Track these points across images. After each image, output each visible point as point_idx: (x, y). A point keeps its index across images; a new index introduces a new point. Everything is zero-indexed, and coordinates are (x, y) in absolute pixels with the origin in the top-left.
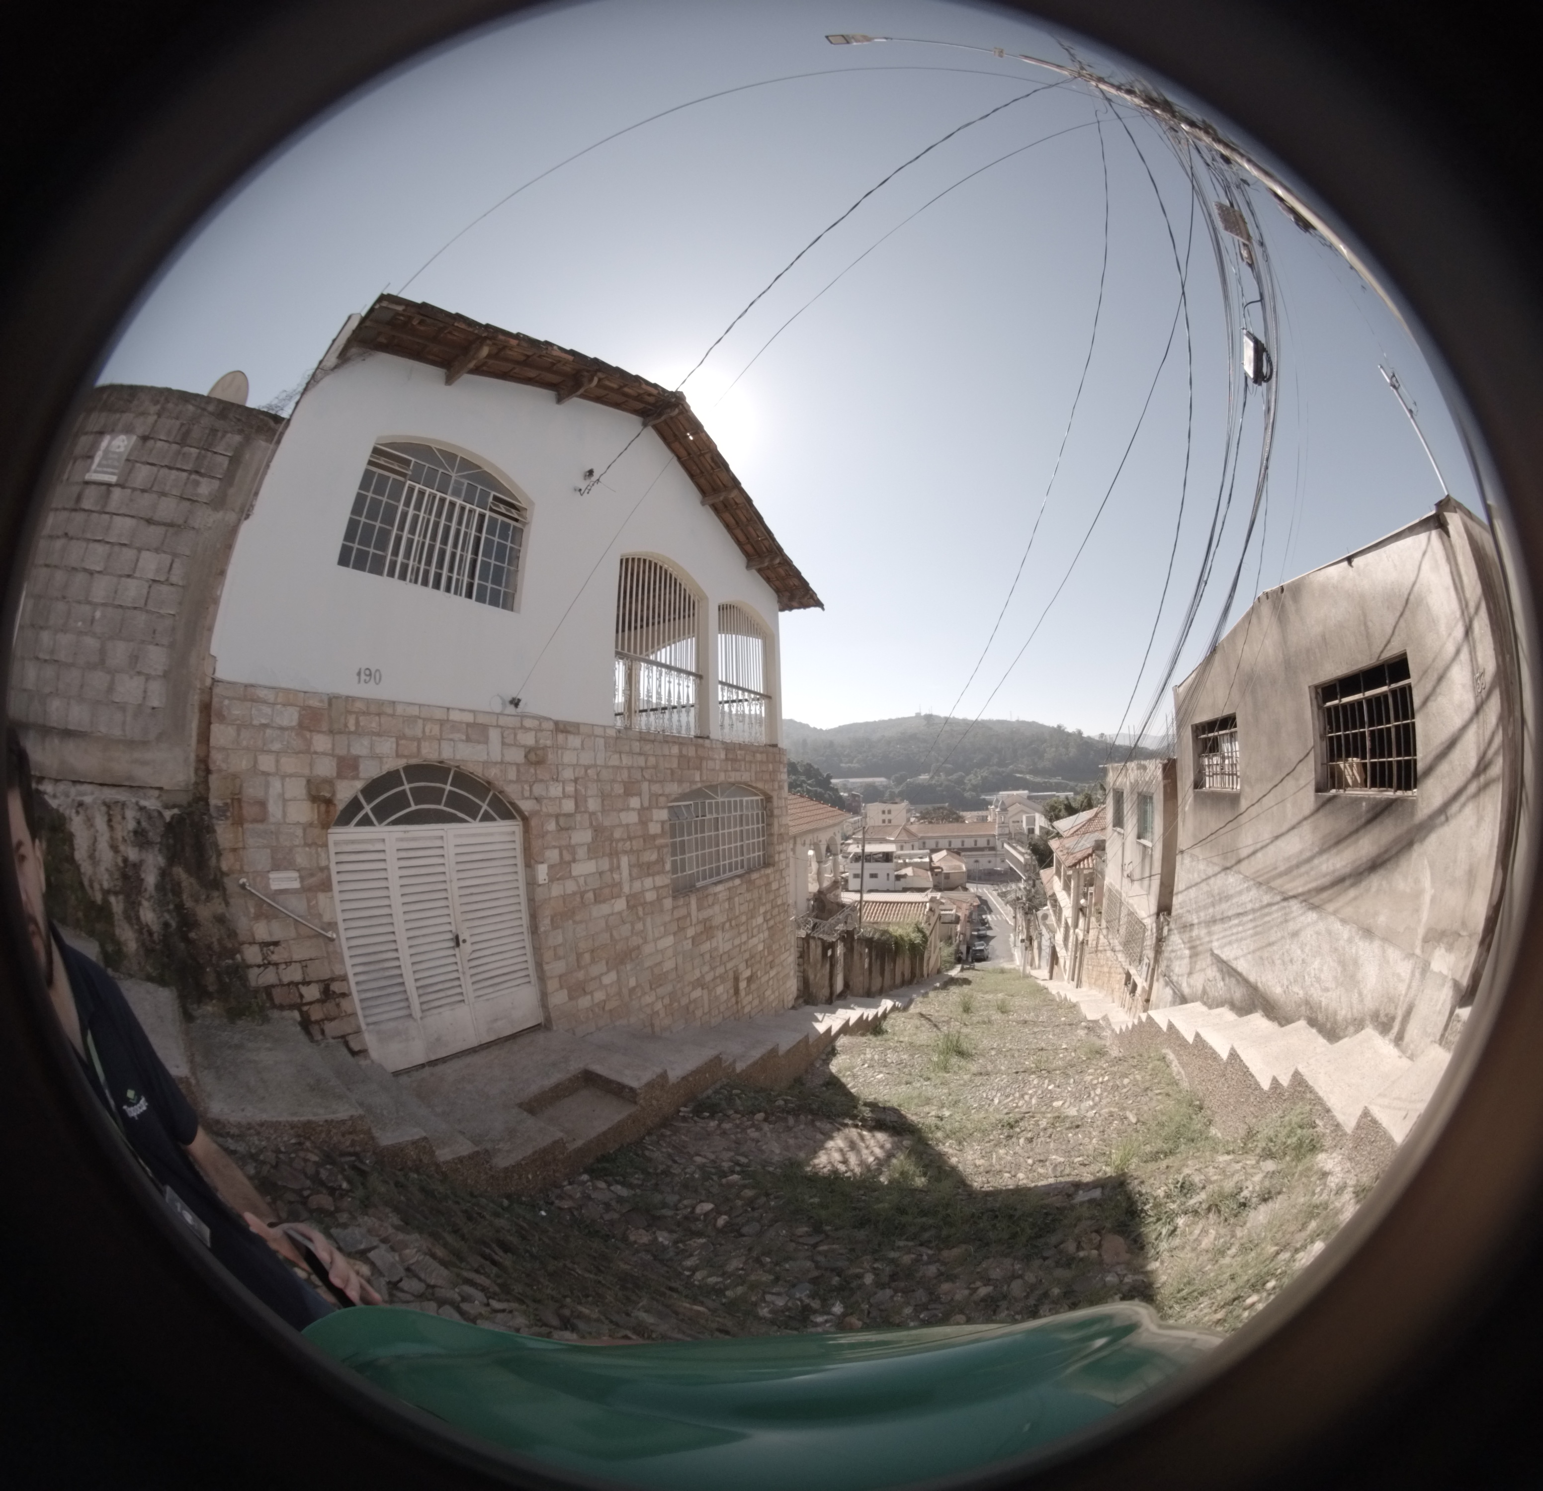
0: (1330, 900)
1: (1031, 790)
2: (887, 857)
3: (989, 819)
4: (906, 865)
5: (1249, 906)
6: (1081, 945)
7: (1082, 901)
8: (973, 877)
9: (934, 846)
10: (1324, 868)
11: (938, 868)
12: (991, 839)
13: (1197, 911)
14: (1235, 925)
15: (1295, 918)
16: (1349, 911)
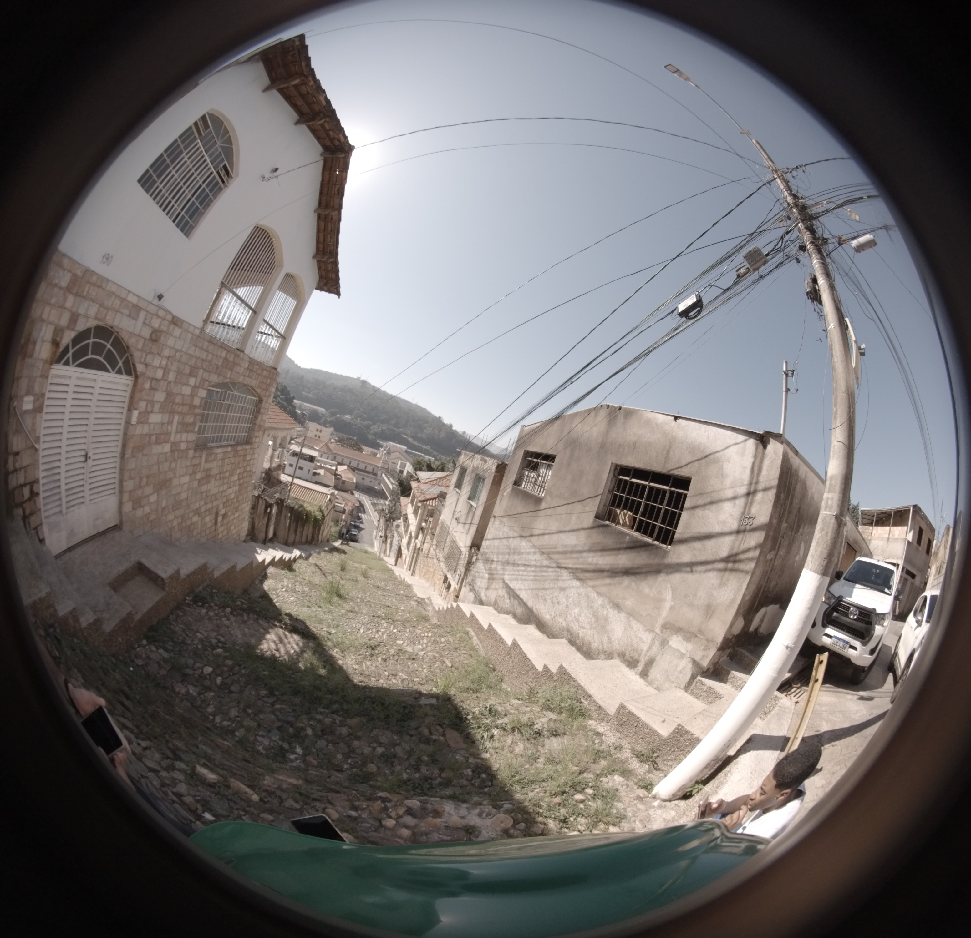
0: (592, 579)
1: (409, 448)
2: (311, 459)
3: (378, 456)
4: (321, 467)
5: (533, 563)
6: (418, 550)
7: (424, 524)
8: (359, 487)
9: (340, 461)
10: (590, 560)
11: (339, 475)
12: (376, 468)
13: (498, 554)
14: (522, 571)
15: (563, 580)
16: (604, 589)
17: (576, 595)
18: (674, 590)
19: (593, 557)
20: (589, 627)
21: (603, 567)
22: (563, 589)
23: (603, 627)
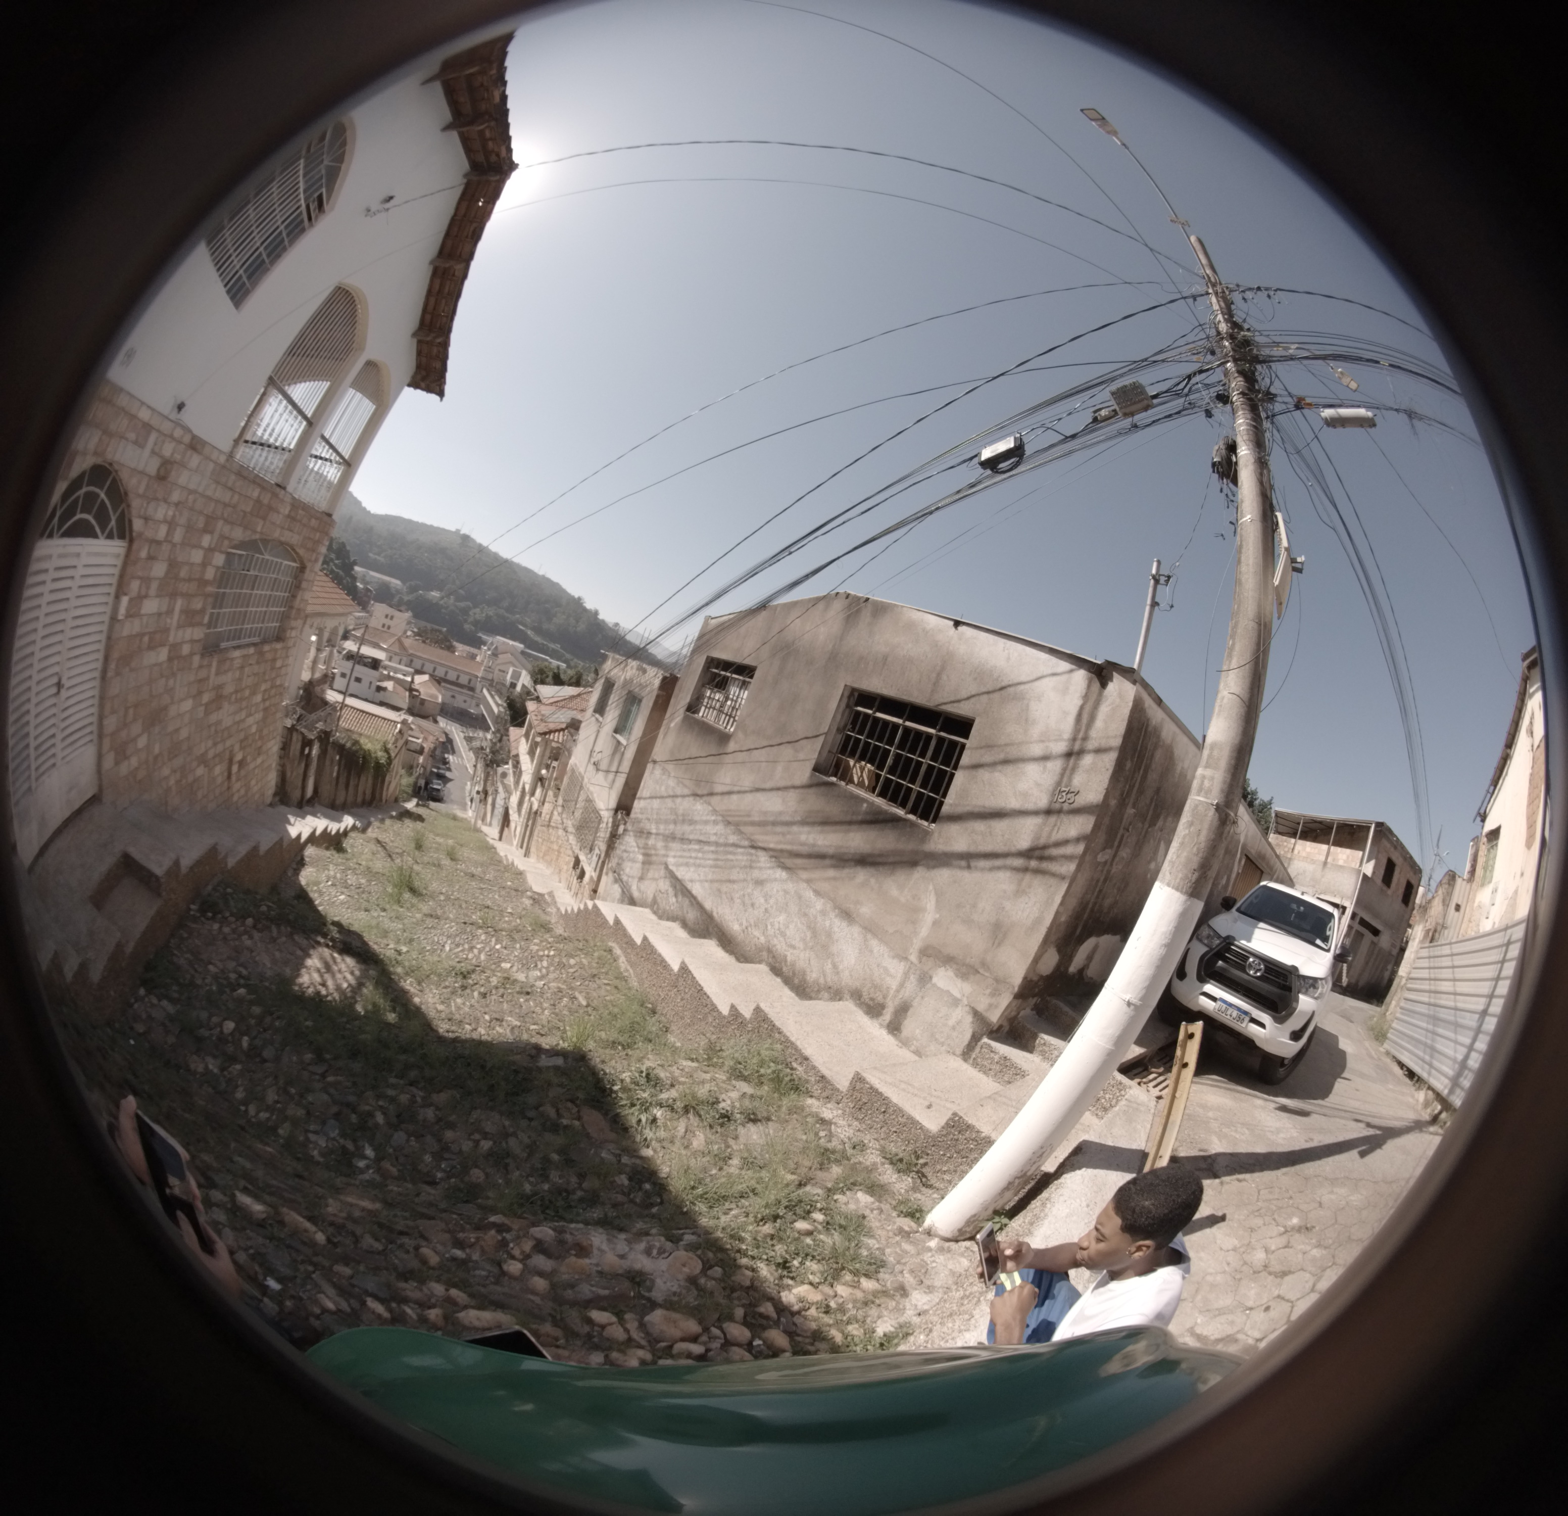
0: (805, 869)
1: (527, 647)
2: (375, 664)
3: (478, 659)
4: (389, 678)
5: (713, 838)
6: (534, 815)
7: (544, 772)
8: (446, 711)
9: (420, 668)
10: (803, 838)
11: (417, 690)
12: (474, 679)
13: (658, 822)
14: (695, 850)
15: (760, 868)
16: (825, 886)
17: (781, 893)
18: (939, 894)
19: (809, 833)
20: (801, 946)
21: (824, 850)
22: (759, 883)
23: (825, 947)
